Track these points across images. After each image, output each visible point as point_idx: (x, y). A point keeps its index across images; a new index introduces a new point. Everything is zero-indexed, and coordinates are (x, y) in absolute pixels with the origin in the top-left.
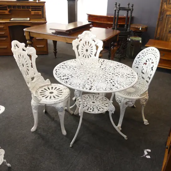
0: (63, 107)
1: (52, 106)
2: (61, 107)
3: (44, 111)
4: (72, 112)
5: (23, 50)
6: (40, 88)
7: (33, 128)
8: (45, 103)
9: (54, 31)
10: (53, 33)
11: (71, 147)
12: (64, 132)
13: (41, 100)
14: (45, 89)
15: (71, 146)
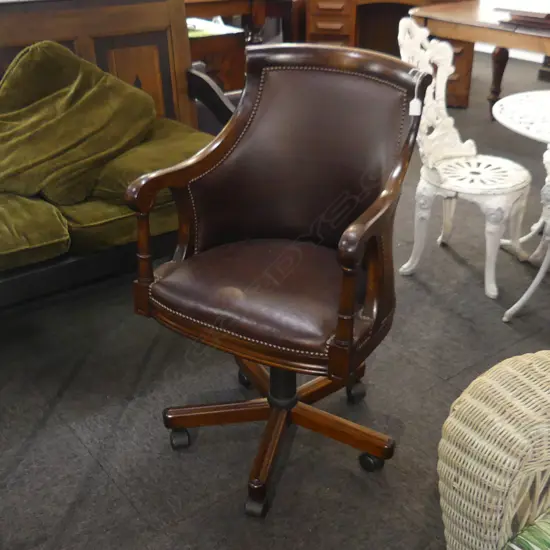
0: (504, 209)
1: (475, 199)
2: (496, 208)
3: (440, 239)
4: (524, 255)
5: (422, 47)
6: (445, 159)
7: (405, 266)
8: (457, 189)
9: (507, 17)
10: (502, 23)
11: (506, 322)
12: (491, 290)
13: (445, 180)
14: (457, 164)
15: (505, 319)
